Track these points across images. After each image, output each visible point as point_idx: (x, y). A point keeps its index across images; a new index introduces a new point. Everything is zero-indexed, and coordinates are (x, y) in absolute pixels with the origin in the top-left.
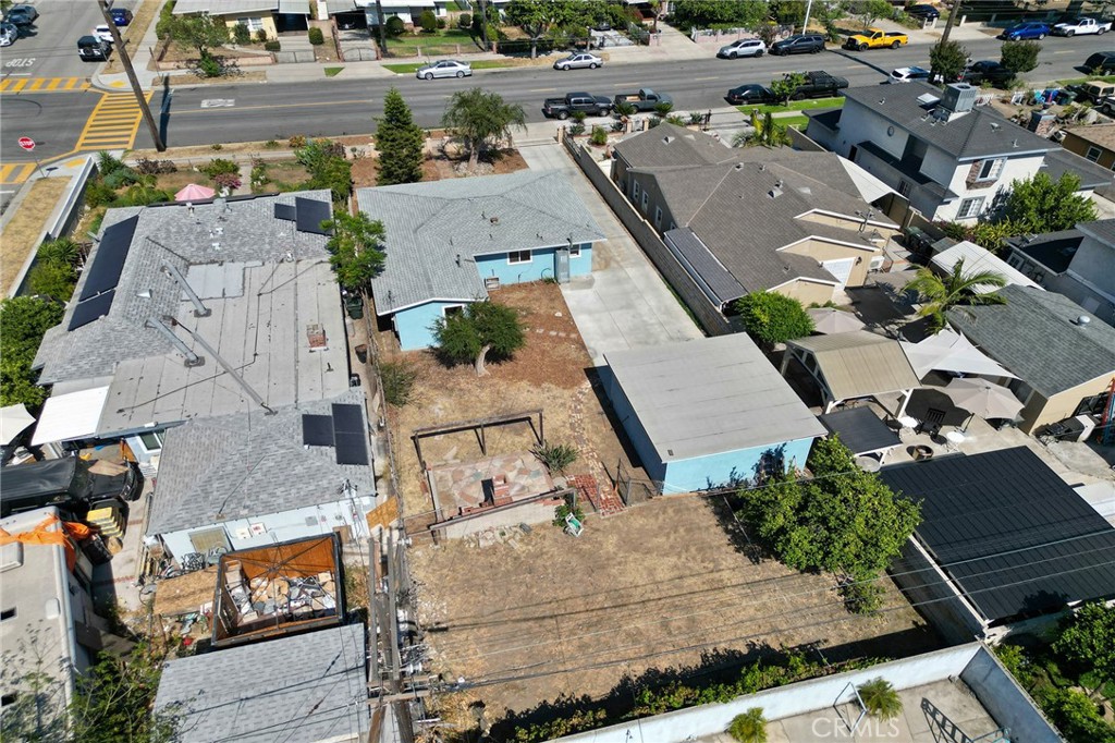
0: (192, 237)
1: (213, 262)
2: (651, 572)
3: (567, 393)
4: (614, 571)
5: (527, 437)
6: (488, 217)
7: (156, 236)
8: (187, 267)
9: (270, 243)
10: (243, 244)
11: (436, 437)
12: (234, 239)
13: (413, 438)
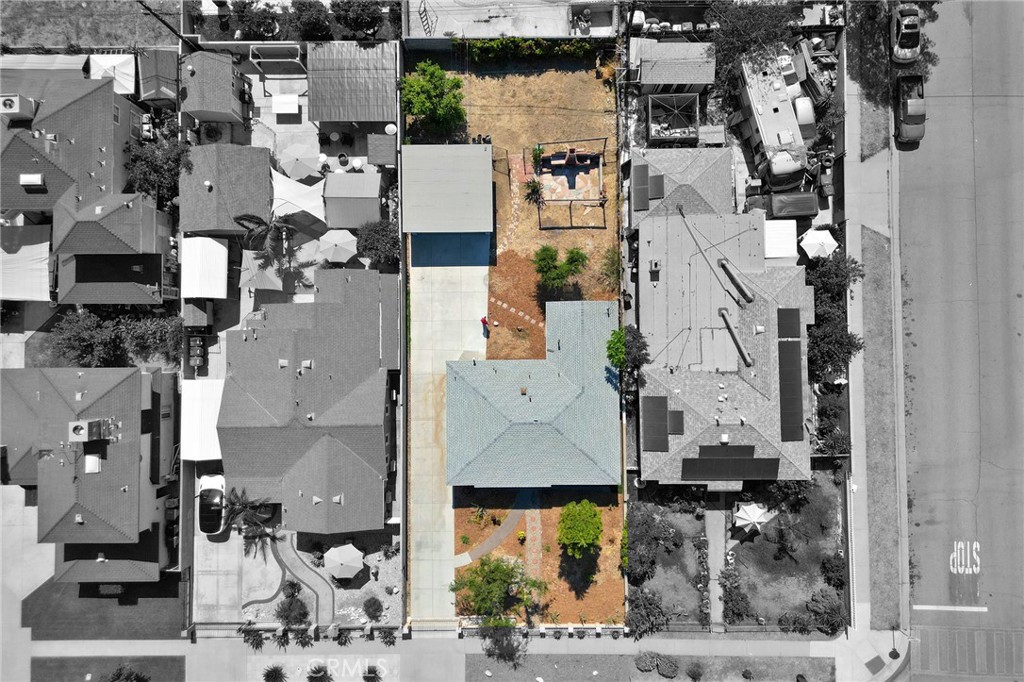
0: (739, 397)
1: (723, 374)
2: (510, 120)
3: (513, 247)
4: (527, 124)
5: (545, 215)
6: (526, 398)
7: (764, 401)
8: (739, 370)
9: (685, 385)
10: (704, 386)
11: (593, 225)
12: (710, 392)
13: (605, 228)
